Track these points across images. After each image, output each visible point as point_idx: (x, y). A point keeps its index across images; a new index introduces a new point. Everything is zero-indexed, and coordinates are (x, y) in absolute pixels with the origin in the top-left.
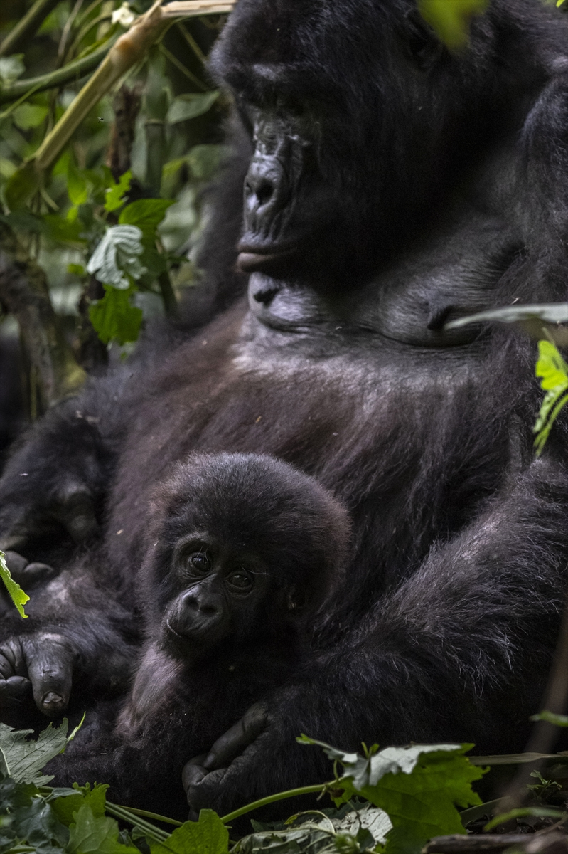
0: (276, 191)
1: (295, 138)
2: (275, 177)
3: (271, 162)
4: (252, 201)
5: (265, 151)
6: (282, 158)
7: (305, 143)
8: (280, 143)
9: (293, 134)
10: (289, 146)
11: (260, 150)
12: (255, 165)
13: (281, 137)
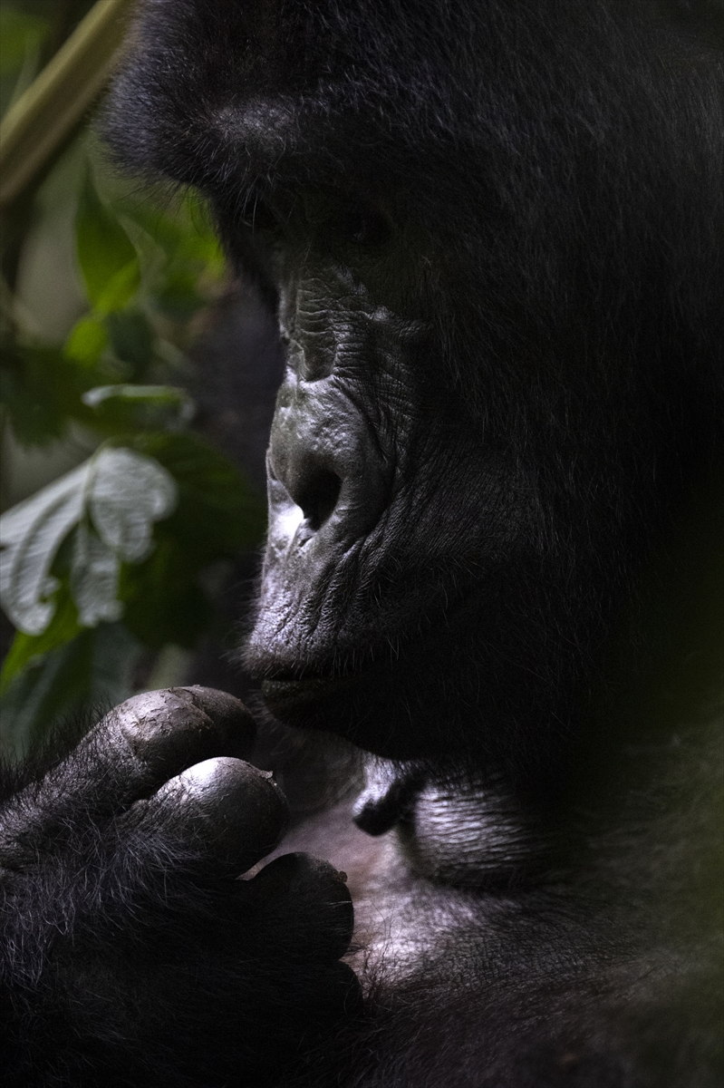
0: (347, 487)
1: (380, 316)
2: (341, 441)
3: (320, 398)
4: (288, 521)
5: (305, 368)
6: (353, 385)
7: (410, 329)
8: (342, 334)
9: (373, 307)
10: (368, 338)
11: (296, 368)
12: (285, 412)
13: (341, 320)
